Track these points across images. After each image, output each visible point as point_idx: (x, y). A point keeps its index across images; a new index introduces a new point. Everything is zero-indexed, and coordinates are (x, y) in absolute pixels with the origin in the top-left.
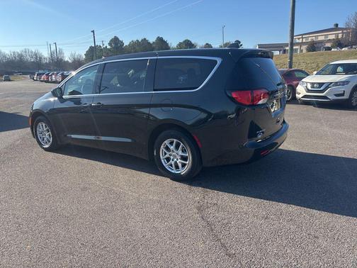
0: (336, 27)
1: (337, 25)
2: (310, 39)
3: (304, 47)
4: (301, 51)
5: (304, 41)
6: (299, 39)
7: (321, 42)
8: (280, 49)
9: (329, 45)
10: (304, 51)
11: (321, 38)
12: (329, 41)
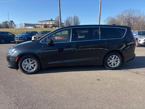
0: (52, 20)
1: (52, 19)
2: (44, 23)
3: (43, 26)
4: (42, 27)
5: (42, 24)
6: (40, 23)
7: (48, 25)
8: (33, 26)
9: (51, 26)
10: (43, 27)
11: (48, 23)
12: (51, 24)
